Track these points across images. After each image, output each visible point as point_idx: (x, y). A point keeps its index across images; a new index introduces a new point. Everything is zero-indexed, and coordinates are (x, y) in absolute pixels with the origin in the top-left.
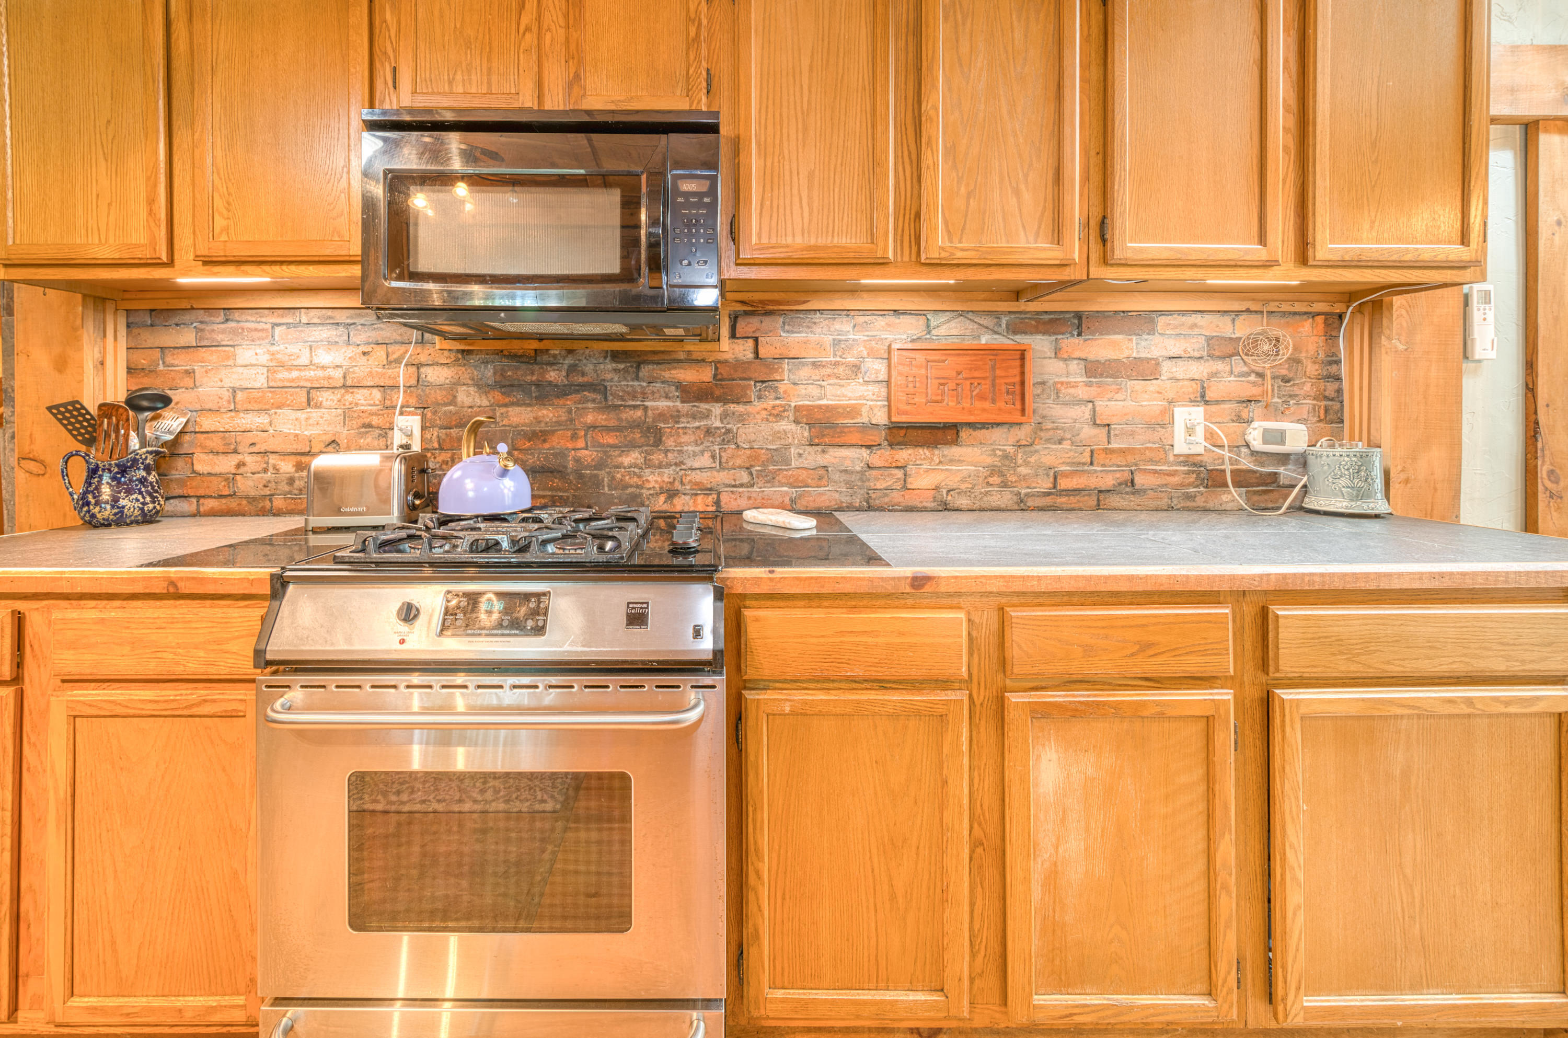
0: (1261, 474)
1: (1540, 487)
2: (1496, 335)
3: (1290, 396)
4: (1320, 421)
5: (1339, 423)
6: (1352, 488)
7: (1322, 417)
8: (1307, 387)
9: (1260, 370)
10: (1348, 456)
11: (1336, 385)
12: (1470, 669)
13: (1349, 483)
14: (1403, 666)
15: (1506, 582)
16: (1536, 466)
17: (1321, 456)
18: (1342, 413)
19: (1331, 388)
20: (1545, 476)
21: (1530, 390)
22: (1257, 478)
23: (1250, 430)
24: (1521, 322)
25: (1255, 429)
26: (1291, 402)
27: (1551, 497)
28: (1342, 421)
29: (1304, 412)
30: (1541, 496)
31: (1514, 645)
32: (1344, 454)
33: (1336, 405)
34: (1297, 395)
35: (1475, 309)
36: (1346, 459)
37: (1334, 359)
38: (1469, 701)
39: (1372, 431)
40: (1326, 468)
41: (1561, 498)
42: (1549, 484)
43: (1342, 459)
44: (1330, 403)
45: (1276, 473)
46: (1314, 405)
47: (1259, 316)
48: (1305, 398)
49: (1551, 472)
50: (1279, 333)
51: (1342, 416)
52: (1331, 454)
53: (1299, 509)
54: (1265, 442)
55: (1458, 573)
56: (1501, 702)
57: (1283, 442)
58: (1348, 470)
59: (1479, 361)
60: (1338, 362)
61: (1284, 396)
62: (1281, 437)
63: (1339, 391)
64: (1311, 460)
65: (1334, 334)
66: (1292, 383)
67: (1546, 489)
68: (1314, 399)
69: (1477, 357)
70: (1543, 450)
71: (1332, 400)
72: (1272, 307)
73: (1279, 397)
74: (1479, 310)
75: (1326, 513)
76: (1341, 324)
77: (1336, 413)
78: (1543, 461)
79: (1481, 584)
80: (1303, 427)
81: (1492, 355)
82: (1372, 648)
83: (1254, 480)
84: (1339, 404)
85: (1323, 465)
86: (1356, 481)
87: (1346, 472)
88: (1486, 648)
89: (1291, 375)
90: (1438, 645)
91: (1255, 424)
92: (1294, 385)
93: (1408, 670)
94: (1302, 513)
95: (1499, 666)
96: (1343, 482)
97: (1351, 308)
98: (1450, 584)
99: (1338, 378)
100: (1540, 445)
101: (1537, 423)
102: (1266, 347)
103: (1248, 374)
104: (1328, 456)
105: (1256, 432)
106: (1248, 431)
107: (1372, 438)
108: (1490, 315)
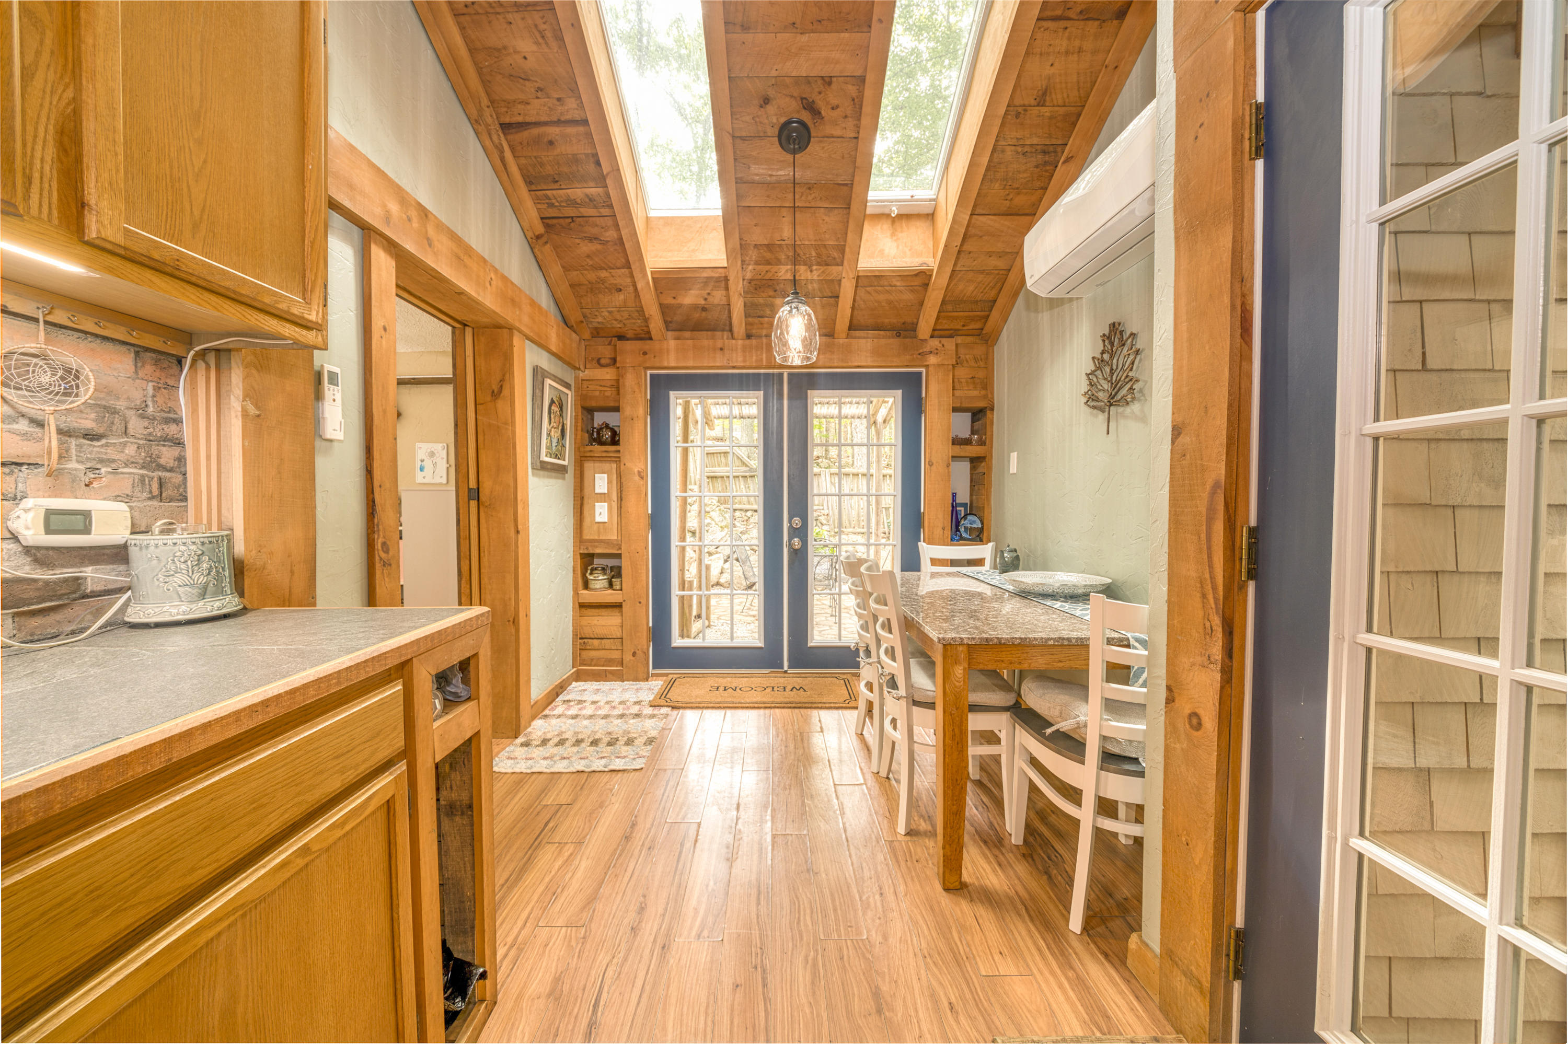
0: (47, 583)
1: (377, 558)
2: (343, 418)
3: (101, 461)
4: (152, 498)
5: (181, 500)
6: (192, 586)
7: (156, 491)
8: (130, 450)
9: (39, 416)
10: (184, 544)
11: (176, 451)
12: (305, 807)
13: (186, 579)
14: (215, 862)
15: (339, 683)
16: (374, 540)
17: (147, 546)
18: (186, 487)
19: (167, 455)
20: (380, 548)
21: (369, 472)
22: (38, 589)
23: (18, 512)
24: (362, 410)
25: (26, 511)
26: (103, 470)
27: (384, 565)
28: (185, 499)
29: (125, 486)
30: (378, 565)
31: (348, 752)
32: (179, 542)
33: (177, 478)
34: (114, 461)
35: (326, 388)
36: (183, 548)
37: (172, 416)
38: (305, 850)
39: (224, 511)
40: (155, 562)
41: (390, 565)
42: (383, 555)
43: (176, 548)
44: (168, 474)
45: (77, 578)
46: (143, 476)
47: (32, 325)
48: (126, 466)
49: (384, 544)
50: (73, 361)
51: (186, 492)
52: (160, 543)
53: (120, 625)
54: (48, 530)
55: (286, 692)
56: (338, 826)
57: (87, 530)
58: (186, 562)
59: (331, 441)
60: (178, 421)
61: (88, 459)
62: (83, 522)
63: (181, 460)
64: (133, 552)
65: (170, 382)
66: (103, 441)
67: (381, 559)
68: (143, 467)
69: (328, 436)
70: (378, 526)
71: (171, 470)
72: (60, 317)
73: (78, 462)
74: (329, 390)
75: (158, 625)
76: (181, 371)
77: (177, 488)
78: (379, 536)
79: (313, 696)
80: (123, 506)
81: (339, 436)
82: (161, 866)
83: (32, 594)
84: (180, 477)
85: (150, 560)
86: (196, 576)
87: (183, 566)
88: (321, 772)
89: (101, 431)
90: (265, 800)
91: (28, 503)
92: (107, 445)
93: (225, 860)
94: (124, 631)
95: (335, 784)
96: (179, 579)
97: (192, 353)
98: (277, 711)
99: (179, 443)
100: (376, 521)
101: (374, 501)
102: (46, 379)
103: (14, 420)
104: (156, 546)
105: (31, 515)
106: (14, 515)
107: (223, 519)
108: (338, 397)
